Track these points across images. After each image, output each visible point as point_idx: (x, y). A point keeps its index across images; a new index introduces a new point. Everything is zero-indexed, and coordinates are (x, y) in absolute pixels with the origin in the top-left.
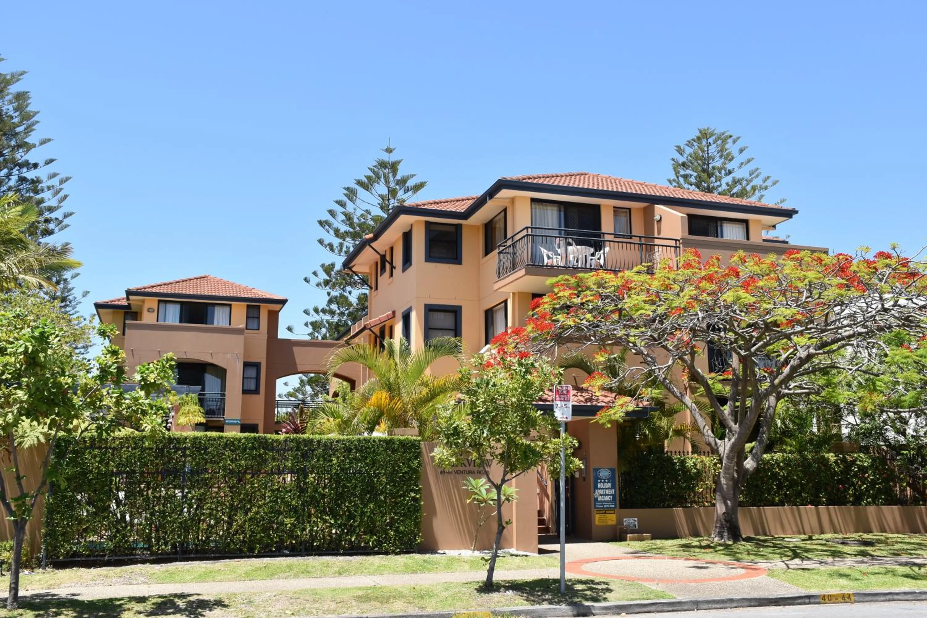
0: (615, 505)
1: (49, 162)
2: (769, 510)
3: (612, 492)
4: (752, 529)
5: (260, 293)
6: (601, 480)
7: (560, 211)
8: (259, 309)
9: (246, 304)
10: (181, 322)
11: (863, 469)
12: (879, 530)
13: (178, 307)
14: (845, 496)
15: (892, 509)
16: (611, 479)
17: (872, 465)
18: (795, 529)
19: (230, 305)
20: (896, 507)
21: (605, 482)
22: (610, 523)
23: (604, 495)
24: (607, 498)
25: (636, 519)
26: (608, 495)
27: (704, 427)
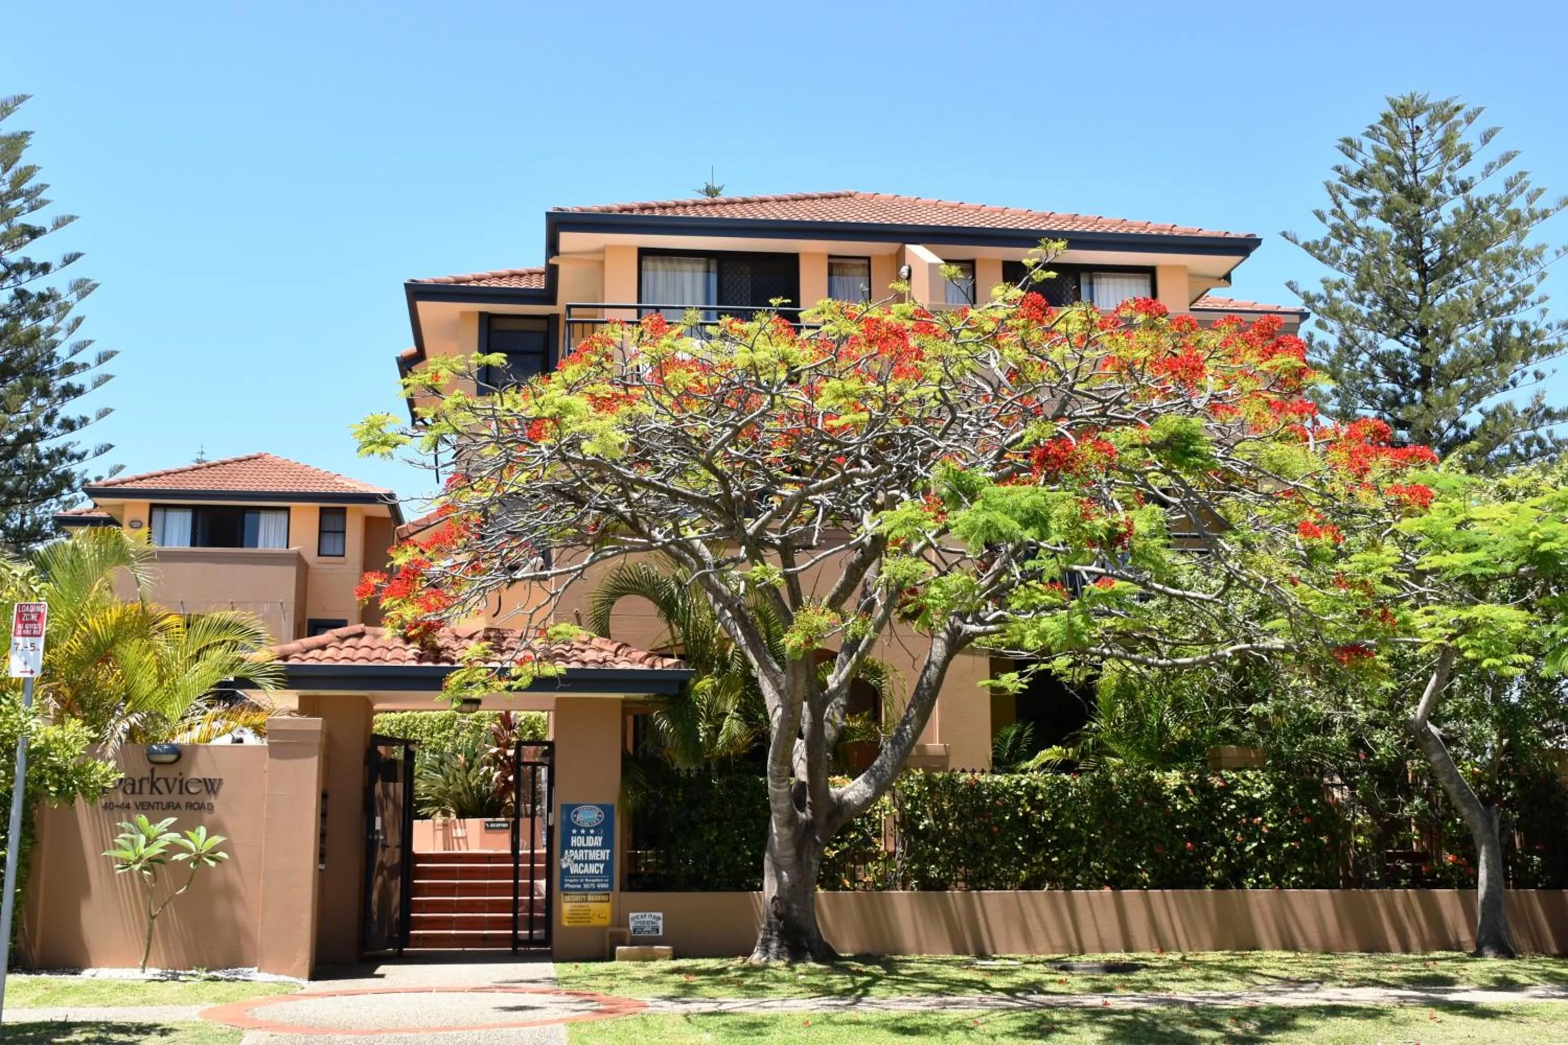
0: (611, 883)
1: (70, 259)
2: (992, 898)
3: (604, 854)
4: (947, 940)
5: (346, 484)
6: (579, 829)
7: (708, 271)
8: (345, 514)
9: (317, 505)
10: (193, 544)
11: (1251, 807)
12: (1279, 944)
13: (188, 516)
14: (1203, 869)
15: (1316, 897)
16: (604, 829)
17: (1276, 796)
18: (1057, 941)
19: (287, 509)
20: (1325, 892)
21: (587, 834)
22: (595, 922)
23: (584, 862)
24: (592, 869)
25: (660, 915)
26: (594, 862)
27: (775, 710)
